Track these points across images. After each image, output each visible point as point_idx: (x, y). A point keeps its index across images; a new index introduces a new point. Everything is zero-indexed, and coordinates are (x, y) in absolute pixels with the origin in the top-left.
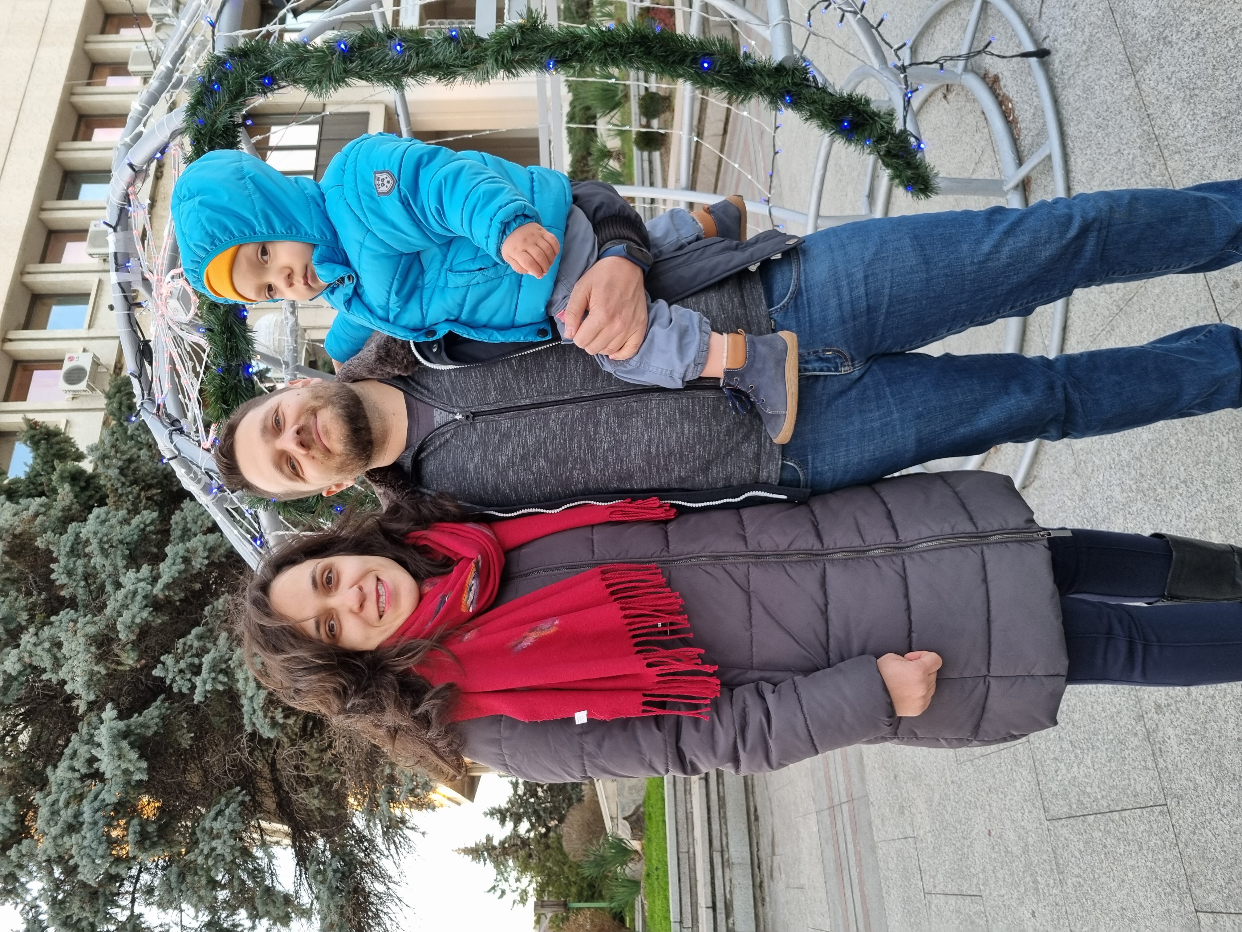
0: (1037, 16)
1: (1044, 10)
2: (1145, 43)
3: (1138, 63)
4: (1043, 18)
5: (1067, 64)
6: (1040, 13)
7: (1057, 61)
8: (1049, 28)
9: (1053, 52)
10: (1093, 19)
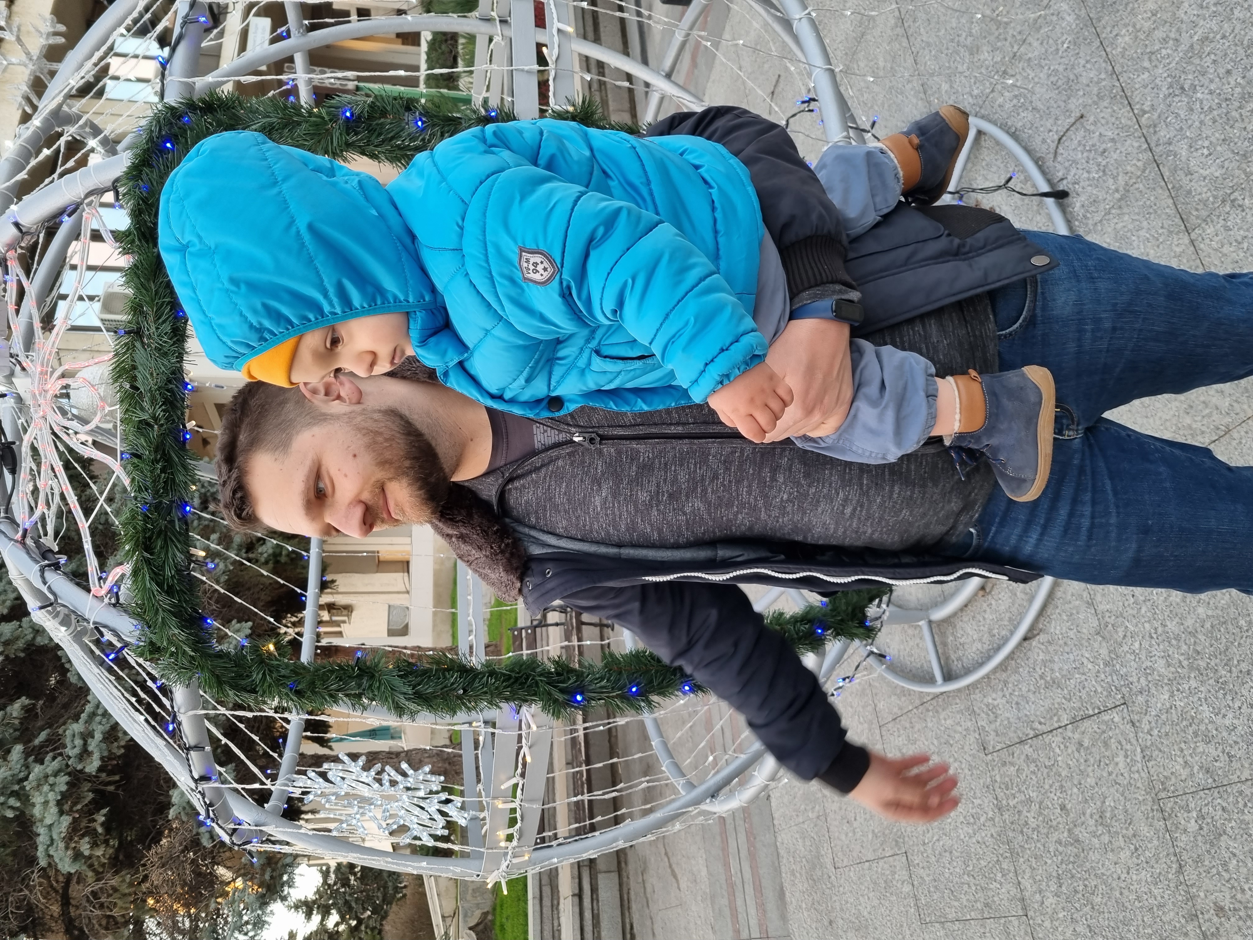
0: (1051, 156)
1: (1061, 150)
2: (1205, 202)
3: (1193, 220)
4: (1059, 159)
5: (1093, 209)
6: (1056, 153)
7: (1078, 205)
8: (1068, 170)
9: (1073, 194)
10: (1129, 168)
